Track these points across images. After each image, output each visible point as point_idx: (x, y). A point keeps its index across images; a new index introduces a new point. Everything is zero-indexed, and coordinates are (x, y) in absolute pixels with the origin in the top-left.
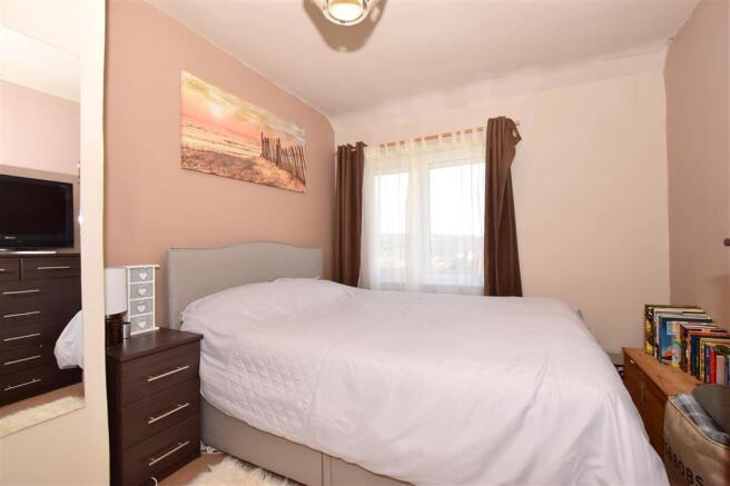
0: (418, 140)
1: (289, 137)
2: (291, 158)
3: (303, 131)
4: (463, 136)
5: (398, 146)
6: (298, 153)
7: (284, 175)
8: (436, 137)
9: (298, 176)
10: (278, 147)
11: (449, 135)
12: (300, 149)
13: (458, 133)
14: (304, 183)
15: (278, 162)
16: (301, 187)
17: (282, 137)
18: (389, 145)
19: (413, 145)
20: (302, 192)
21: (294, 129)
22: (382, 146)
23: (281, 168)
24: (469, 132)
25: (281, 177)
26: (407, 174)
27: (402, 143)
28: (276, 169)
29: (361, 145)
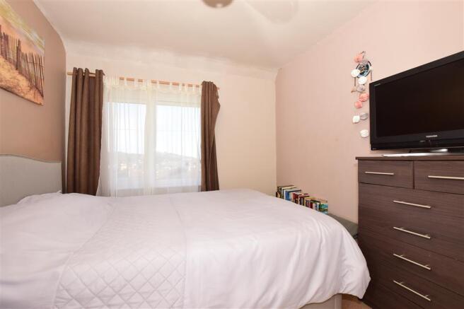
0: (154, 82)
1: (30, 43)
2: (30, 65)
3: (43, 42)
4: (186, 88)
5: (136, 82)
6: (37, 62)
7: (23, 83)
8: (168, 84)
9: (36, 86)
10: (18, 49)
11: (177, 84)
12: (40, 59)
13: (183, 85)
14: (42, 96)
15: (18, 66)
16: (39, 100)
17: (23, 40)
18: (128, 80)
19: (150, 84)
20: (40, 104)
21: (34, 36)
22: (122, 79)
23: (20, 73)
24: (190, 86)
25: (21, 84)
26: (145, 106)
27: (140, 81)
28: (16, 73)
29: (100, 73)
